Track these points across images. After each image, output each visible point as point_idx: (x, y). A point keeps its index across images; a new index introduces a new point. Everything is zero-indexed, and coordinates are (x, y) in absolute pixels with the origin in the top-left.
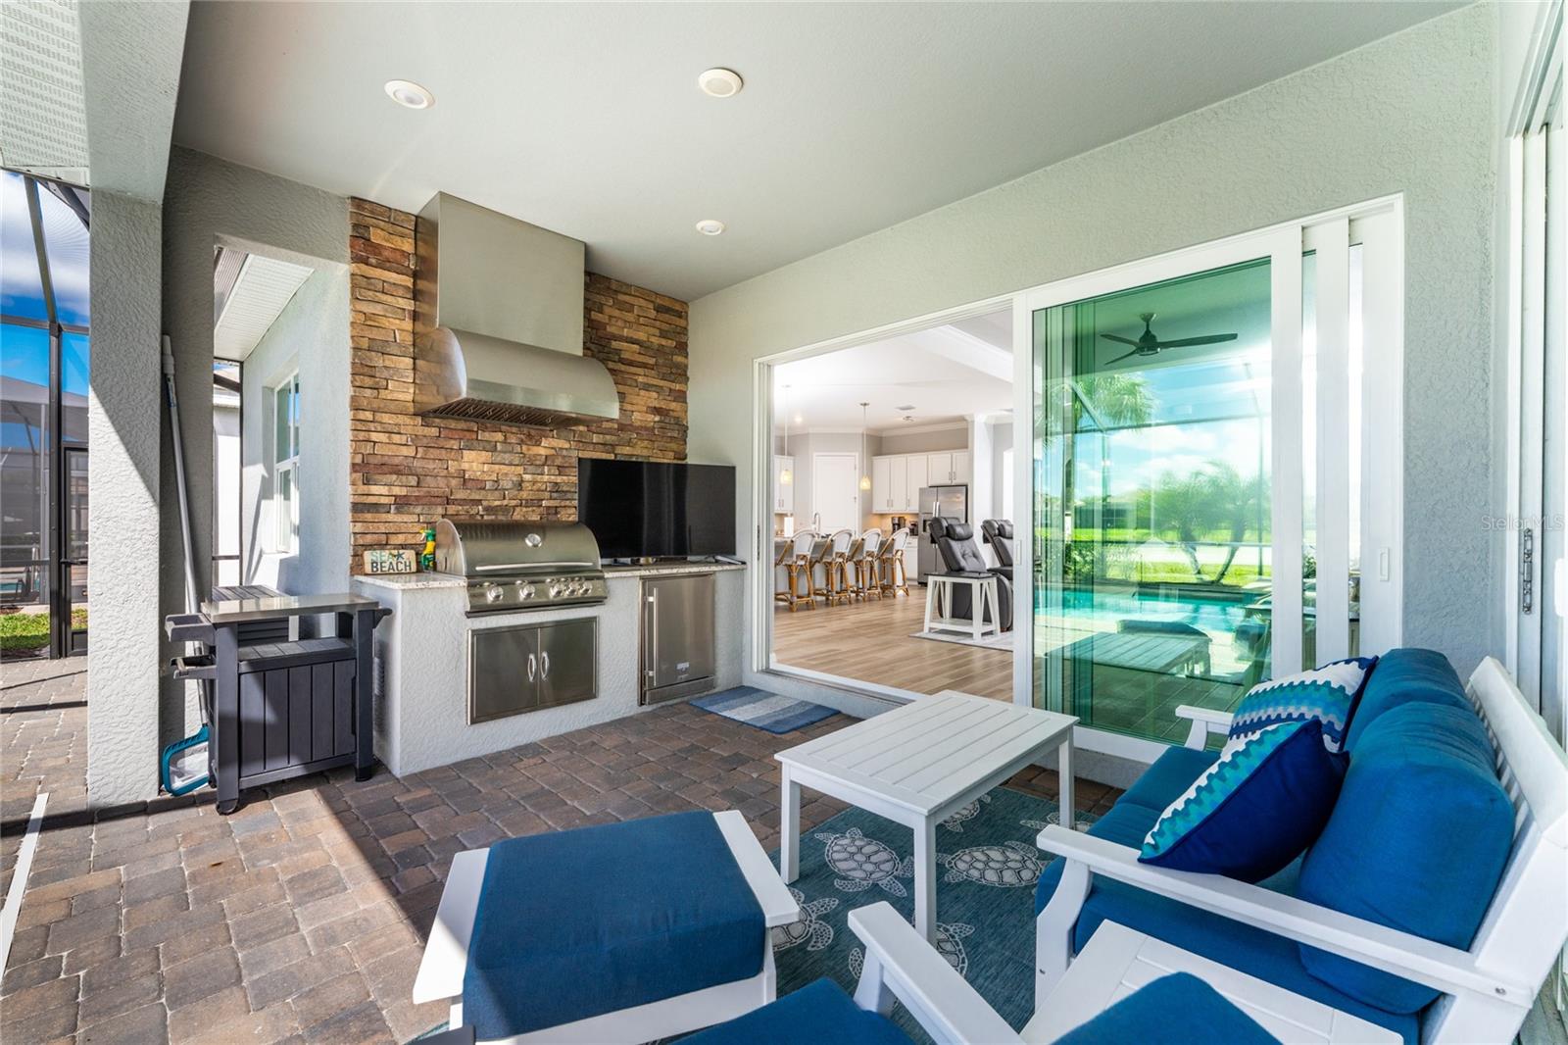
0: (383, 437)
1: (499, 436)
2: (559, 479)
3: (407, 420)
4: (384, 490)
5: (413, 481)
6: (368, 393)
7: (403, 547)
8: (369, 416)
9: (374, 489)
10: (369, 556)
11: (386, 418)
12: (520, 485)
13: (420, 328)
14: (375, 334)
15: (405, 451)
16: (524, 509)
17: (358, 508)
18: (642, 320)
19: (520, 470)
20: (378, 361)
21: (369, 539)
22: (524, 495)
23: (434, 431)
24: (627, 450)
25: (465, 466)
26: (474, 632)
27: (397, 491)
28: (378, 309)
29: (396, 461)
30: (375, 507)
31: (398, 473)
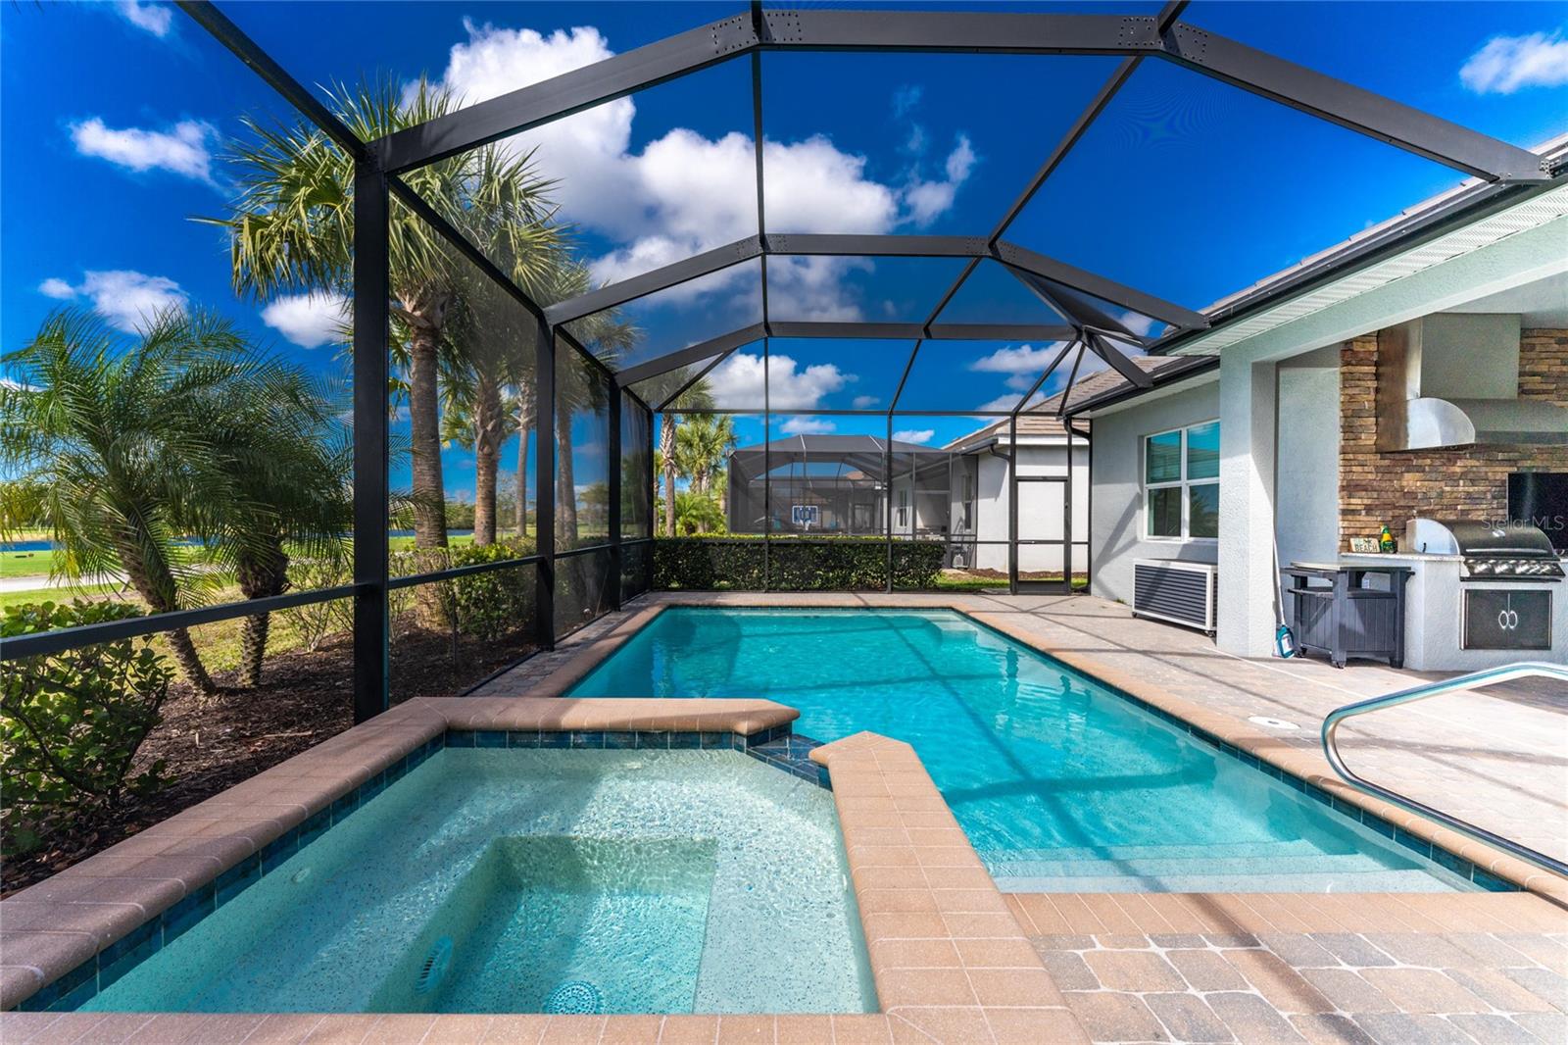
0: (1359, 469)
1: (1428, 461)
2: (1471, 489)
3: (1372, 457)
4: (1359, 501)
5: (1375, 495)
6: (1352, 443)
7: (1368, 536)
8: (1351, 456)
9: (1353, 501)
10: (1353, 541)
11: (1360, 457)
12: (1441, 494)
13: (1379, 397)
14: (1355, 406)
15: (1370, 476)
16: (1444, 512)
17: (1345, 512)
18: (1543, 355)
19: (1443, 484)
20: (1358, 422)
21: (1351, 531)
22: (1445, 501)
23: (1387, 462)
24: (1528, 463)
25: (1404, 483)
26: (1467, 591)
27: (1366, 501)
28: (1356, 391)
29: (1364, 483)
30: (1354, 512)
31: (1366, 490)
